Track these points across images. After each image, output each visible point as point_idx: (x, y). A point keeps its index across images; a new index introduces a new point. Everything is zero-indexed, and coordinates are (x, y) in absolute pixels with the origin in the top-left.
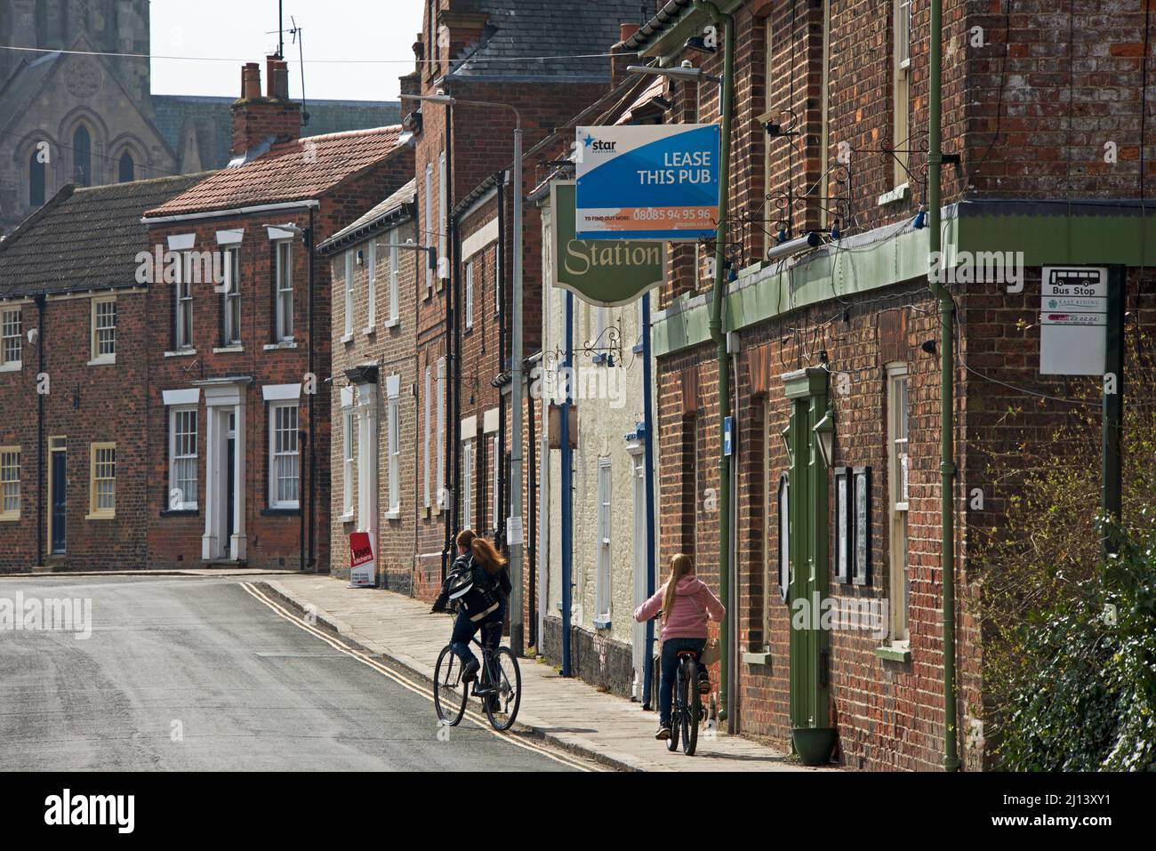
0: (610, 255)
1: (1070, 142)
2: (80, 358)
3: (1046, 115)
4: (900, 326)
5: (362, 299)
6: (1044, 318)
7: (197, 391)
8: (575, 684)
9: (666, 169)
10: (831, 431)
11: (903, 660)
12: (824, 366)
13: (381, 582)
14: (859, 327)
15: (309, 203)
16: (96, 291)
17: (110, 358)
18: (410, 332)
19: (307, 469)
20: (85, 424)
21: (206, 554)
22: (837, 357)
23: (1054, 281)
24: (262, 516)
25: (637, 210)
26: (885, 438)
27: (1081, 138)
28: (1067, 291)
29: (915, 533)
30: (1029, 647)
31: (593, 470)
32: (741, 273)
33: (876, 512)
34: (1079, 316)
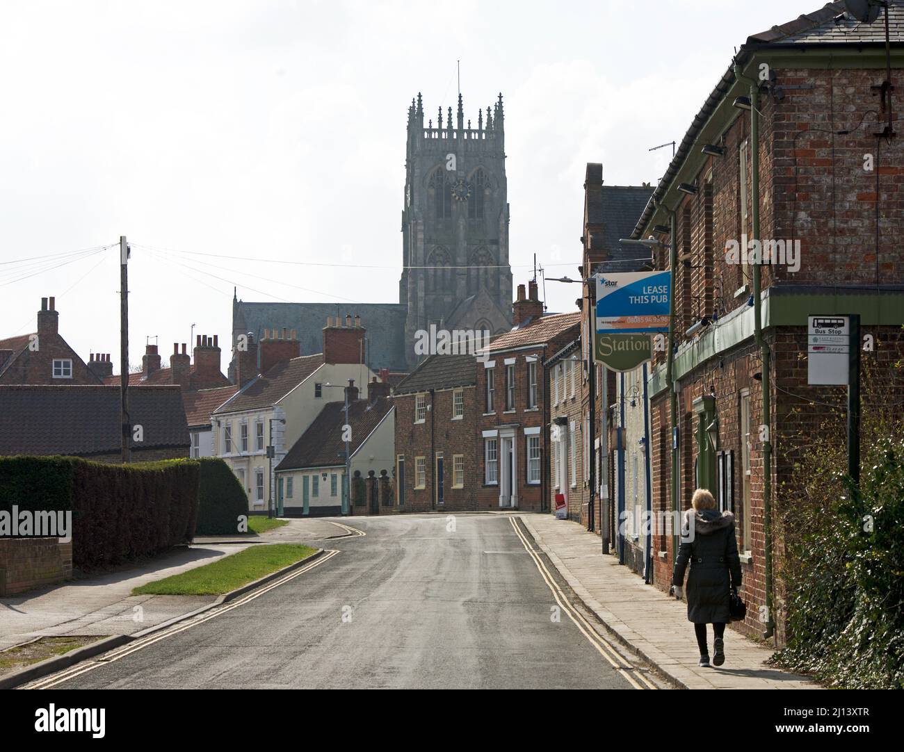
0: (623, 345)
1: (835, 251)
2: (448, 417)
3: (820, 235)
4: (745, 367)
5: (561, 387)
6: (810, 349)
7: (496, 431)
8: (625, 568)
9: (644, 295)
10: (716, 429)
11: (747, 562)
12: (712, 394)
13: (569, 517)
14: (727, 370)
15: (543, 345)
16: (454, 387)
17: (460, 417)
18: (579, 400)
19: (544, 465)
20: (450, 446)
21: (501, 504)
22: (718, 389)
23: (816, 325)
24: (524, 486)
25: (629, 318)
26: (740, 433)
27: (841, 249)
28: (824, 332)
29: (754, 488)
30: (804, 557)
31: (631, 460)
32: (679, 348)
33: (736, 476)
34: (832, 347)
